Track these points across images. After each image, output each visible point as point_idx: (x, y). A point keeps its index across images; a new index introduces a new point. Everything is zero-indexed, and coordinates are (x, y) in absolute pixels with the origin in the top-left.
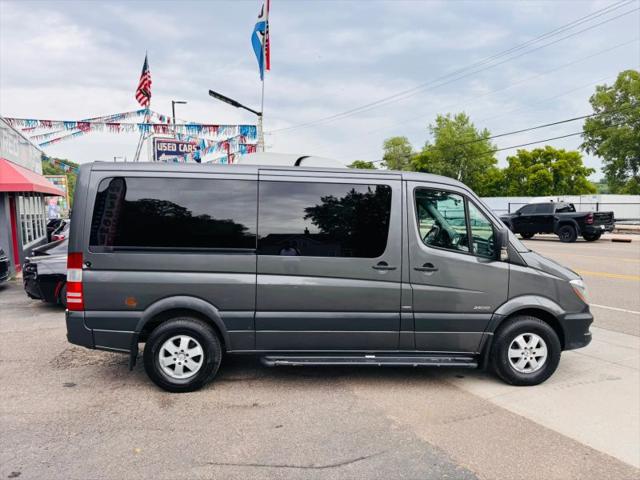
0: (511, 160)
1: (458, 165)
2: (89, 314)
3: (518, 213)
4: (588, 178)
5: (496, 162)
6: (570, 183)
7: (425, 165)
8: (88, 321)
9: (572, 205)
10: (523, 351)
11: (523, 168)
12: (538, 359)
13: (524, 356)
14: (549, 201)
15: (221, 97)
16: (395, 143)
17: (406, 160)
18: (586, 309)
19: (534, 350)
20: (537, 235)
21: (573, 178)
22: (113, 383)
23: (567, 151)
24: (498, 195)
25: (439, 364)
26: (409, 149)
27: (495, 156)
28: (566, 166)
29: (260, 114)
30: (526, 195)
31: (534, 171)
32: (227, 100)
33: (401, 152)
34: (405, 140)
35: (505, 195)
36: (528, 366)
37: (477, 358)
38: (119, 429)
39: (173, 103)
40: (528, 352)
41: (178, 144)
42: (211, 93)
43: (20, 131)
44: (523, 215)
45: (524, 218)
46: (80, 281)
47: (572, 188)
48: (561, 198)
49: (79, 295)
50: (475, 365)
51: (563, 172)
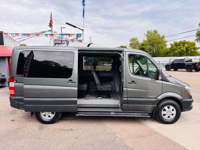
0: (171, 45)
1: (154, 46)
2: (17, 97)
3: (173, 62)
4: (197, 51)
5: (166, 45)
6: (192, 52)
7: (143, 47)
8: (17, 100)
9: (191, 59)
10: (167, 112)
11: (175, 47)
12: (172, 115)
13: (167, 114)
14: (184, 58)
15: (70, 25)
16: (133, 40)
17: (137, 45)
18: (191, 97)
19: (171, 111)
20: (179, 70)
21: (192, 51)
22: (27, 120)
23: (191, 42)
24: (167, 56)
25: (136, 116)
26: (138, 41)
27: (166, 44)
28: (190, 47)
29: (83, 30)
30: (176, 56)
31: (179, 48)
32: (72, 25)
33: (135, 42)
34: (136, 39)
35: (169, 56)
36: (169, 117)
37: (151, 114)
38: (22, 138)
39: (61, 28)
40: (169, 112)
41: (61, 41)
42: (67, 23)
43: (11, 37)
44: (174, 63)
45: (175, 64)
46: (14, 86)
47: (192, 54)
48: (188, 57)
49: (13, 91)
50: (149, 117)
51: (189, 49)
